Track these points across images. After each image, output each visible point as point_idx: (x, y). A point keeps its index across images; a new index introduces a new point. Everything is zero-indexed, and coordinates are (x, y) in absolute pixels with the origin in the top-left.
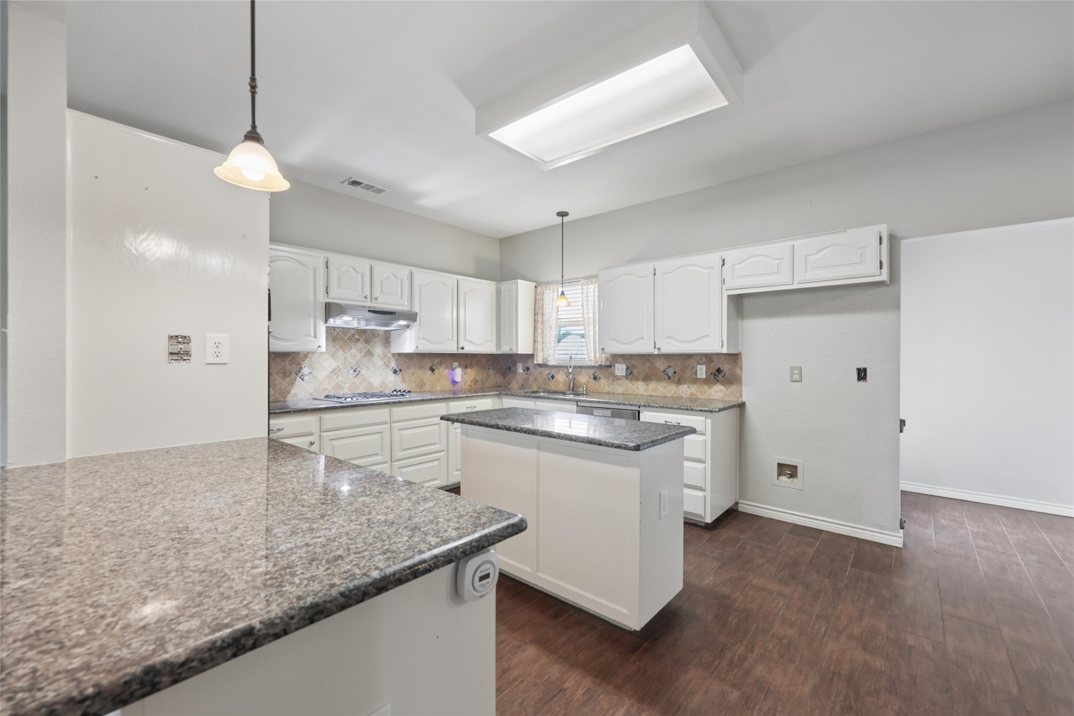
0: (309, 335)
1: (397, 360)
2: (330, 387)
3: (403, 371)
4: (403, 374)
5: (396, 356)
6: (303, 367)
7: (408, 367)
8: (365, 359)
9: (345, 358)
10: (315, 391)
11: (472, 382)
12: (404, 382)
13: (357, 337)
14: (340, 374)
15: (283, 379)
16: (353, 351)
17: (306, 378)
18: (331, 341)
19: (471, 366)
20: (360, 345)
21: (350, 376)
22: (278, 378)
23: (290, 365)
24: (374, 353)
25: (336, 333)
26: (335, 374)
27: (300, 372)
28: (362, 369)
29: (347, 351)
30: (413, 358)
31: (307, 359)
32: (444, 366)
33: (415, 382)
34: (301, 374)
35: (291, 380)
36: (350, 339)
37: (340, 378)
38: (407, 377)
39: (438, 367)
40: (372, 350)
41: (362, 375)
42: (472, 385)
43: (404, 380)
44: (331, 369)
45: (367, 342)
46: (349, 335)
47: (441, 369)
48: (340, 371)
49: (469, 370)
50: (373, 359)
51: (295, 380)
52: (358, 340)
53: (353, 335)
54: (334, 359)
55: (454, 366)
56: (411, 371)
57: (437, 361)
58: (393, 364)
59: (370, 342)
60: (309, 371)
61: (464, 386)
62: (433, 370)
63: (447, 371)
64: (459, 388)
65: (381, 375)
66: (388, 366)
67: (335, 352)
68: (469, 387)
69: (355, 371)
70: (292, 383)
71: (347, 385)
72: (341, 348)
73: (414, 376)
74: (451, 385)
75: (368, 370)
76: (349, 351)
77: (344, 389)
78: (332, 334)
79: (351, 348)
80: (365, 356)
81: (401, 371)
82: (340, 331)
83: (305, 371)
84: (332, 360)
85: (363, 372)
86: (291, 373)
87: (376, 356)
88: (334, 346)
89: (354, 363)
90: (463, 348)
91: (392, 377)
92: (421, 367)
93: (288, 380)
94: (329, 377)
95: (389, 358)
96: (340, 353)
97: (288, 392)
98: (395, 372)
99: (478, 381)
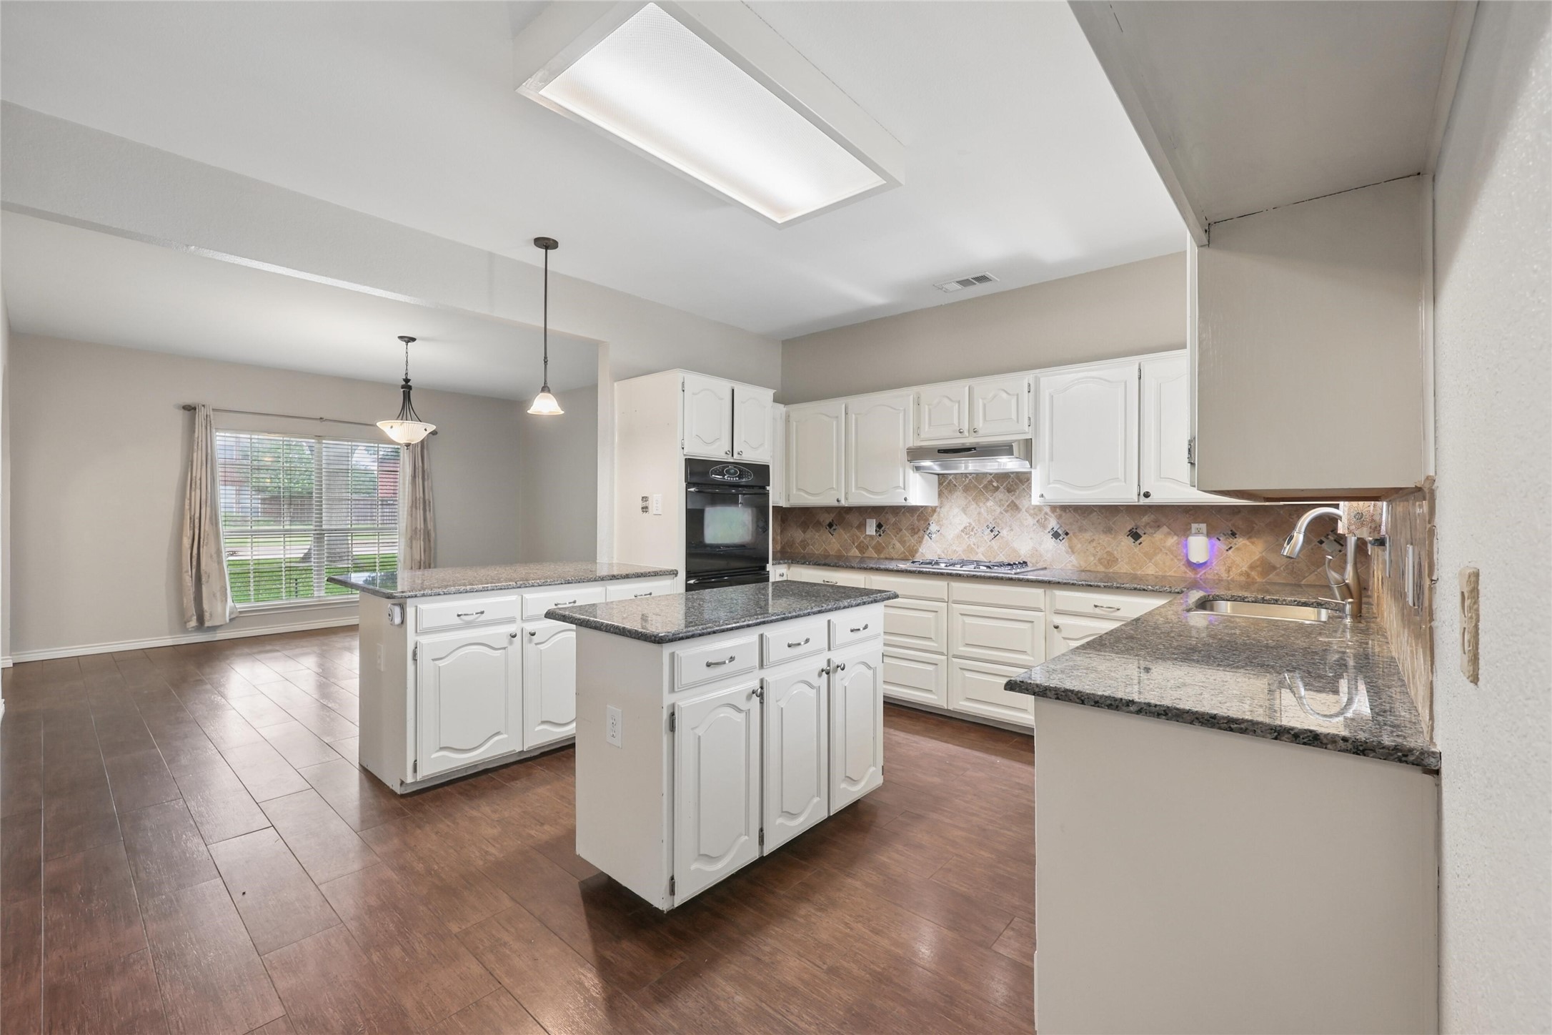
1: (1059, 517)
2: (960, 549)
3: (1071, 534)
4: (1070, 540)
5: (1058, 510)
6: (931, 523)
7: (1082, 529)
8: (1007, 515)
9: (979, 513)
10: (943, 552)
11: (1252, 567)
12: (1073, 552)
13: (995, 484)
14: (973, 533)
15: (912, 536)
16: (990, 504)
17: (933, 536)
18: (962, 491)
19: (1250, 533)
20: (1000, 495)
21: (986, 538)
22: (908, 534)
23: (919, 520)
24: (1020, 506)
25: (967, 481)
26: (966, 534)
27: (928, 529)
28: (1002, 529)
29: (981, 504)
30: (1091, 513)
31: (935, 514)
32: (1165, 529)
33: (1094, 555)
34: (929, 531)
35: (919, 537)
36: (986, 487)
37: (973, 540)
38: (1080, 545)
39: (1149, 530)
40: (1017, 502)
41: (1002, 537)
42: (1253, 574)
43: (1072, 549)
44: (962, 528)
45: (1009, 491)
46: (985, 482)
47: (1159, 536)
48: (972, 530)
49: (1240, 541)
50: (1019, 515)
51: (923, 538)
52: (997, 489)
53: (991, 482)
54: (966, 514)
55: (1193, 530)
56: (1087, 536)
57: (1146, 519)
58: (1053, 523)
59: (1015, 491)
60: (938, 528)
61: (1224, 575)
62: (1135, 536)
63: (1172, 541)
64: (1210, 577)
65: (1031, 539)
66: (1044, 527)
67: (966, 505)
68: (1243, 579)
69: (992, 531)
70: (920, 541)
71: (981, 549)
72: (974, 500)
73: (1094, 544)
74: (1183, 568)
75: (1012, 530)
76: (984, 503)
77: (977, 553)
78: (964, 482)
79: (988, 500)
80: (1006, 511)
81: (1067, 534)
82: (973, 478)
83: (933, 528)
84: (963, 515)
85: (1004, 533)
86: (919, 530)
87: (1024, 510)
88: (966, 498)
89: (991, 520)
90: (1147, 495)
91: (1049, 543)
92: (1108, 530)
93: (916, 536)
94: (959, 537)
95: (1046, 514)
96: (973, 506)
97: (916, 551)
98: (1056, 535)
99: (1274, 568)
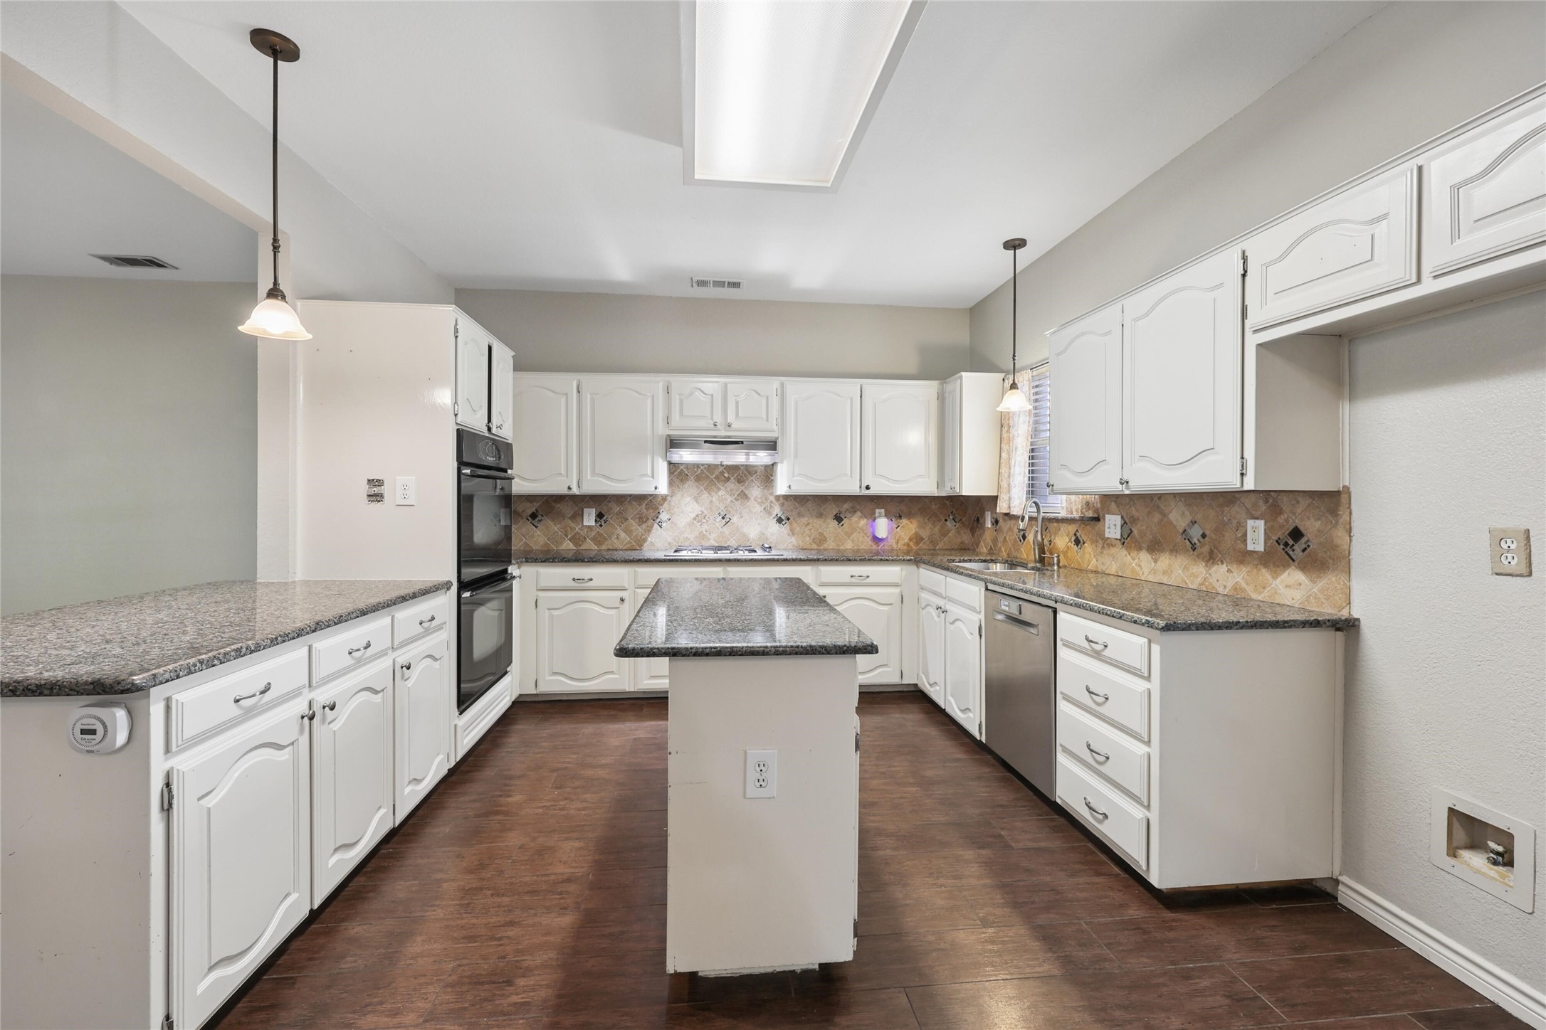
0: (646, 475)
1: (782, 505)
2: (692, 537)
3: (791, 519)
4: (791, 524)
5: (781, 499)
6: (661, 512)
7: (800, 515)
8: (737, 503)
9: (711, 502)
10: (675, 540)
11: (910, 539)
12: (793, 534)
13: (726, 475)
14: (705, 521)
15: (639, 525)
16: (721, 493)
17: (664, 525)
18: (694, 481)
19: (910, 516)
20: (731, 485)
21: (717, 525)
22: (634, 524)
23: (647, 509)
24: (749, 496)
25: (699, 472)
26: (699, 522)
27: (657, 517)
28: (733, 516)
29: (713, 494)
30: (807, 501)
31: (666, 503)
32: (859, 514)
33: (810, 536)
34: (659, 520)
35: (648, 526)
36: (717, 478)
37: (705, 527)
38: (798, 529)
39: (848, 515)
40: (747, 492)
41: (733, 524)
42: (911, 544)
43: (792, 532)
44: (693, 515)
45: (739, 482)
46: (717, 473)
47: (855, 519)
48: (704, 518)
49: (904, 521)
50: (749, 503)
51: (652, 526)
52: (728, 479)
53: (722, 473)
54: (698, 503)
55: (877, 515)
56: (804, 520)
57: (846, 506)
58: (777, 510)
59: (744, 481)
60: (668, 517)
61: (895, 546)
62: (839, 519)
63: (863, 522)
64: (886, 548)
65: (759, 524)
66: (770, 513)
67: (698, 494)
68: (905, 547)
69: (723, 518)
70: (649, 530)
71: (713, 535)
72: (706, 489)
73: (809, 527)
74: (870, 543)
75: (741, 517)
76: (716, 493)
77: (709, 539)
78: (696, 472)
79: (719, 489)
80: (737, 500)
81: (788, 519)
82: (705, 468)
83: (663, 516)
84: (695, 503)
85: (735, 519)
86: (648, 519)
87: (752, 499)
88: (698, 487)
89: (722, 508)
90: (868, 488)
91: (774, 528)
92: (820, 515)
93: (644, 526)
94: (690, 524)
95: (772, 502)
96: (705, 495)
97: (645, 540)
98: (780, 520)
99: (922, 539)
